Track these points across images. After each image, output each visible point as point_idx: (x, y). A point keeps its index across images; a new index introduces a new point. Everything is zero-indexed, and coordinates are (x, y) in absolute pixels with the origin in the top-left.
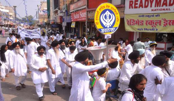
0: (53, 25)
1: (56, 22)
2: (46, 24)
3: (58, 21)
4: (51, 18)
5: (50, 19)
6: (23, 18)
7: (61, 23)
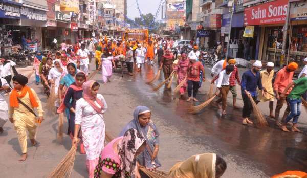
0: (201, 33)
1: (206, 26)
2: (182, 29)
3: (213, 24)
4: (195, 19)
5: (191, 19)
6: (136, 19)
7: (219, 28)
